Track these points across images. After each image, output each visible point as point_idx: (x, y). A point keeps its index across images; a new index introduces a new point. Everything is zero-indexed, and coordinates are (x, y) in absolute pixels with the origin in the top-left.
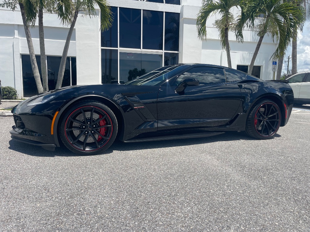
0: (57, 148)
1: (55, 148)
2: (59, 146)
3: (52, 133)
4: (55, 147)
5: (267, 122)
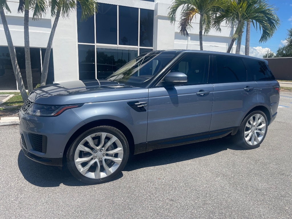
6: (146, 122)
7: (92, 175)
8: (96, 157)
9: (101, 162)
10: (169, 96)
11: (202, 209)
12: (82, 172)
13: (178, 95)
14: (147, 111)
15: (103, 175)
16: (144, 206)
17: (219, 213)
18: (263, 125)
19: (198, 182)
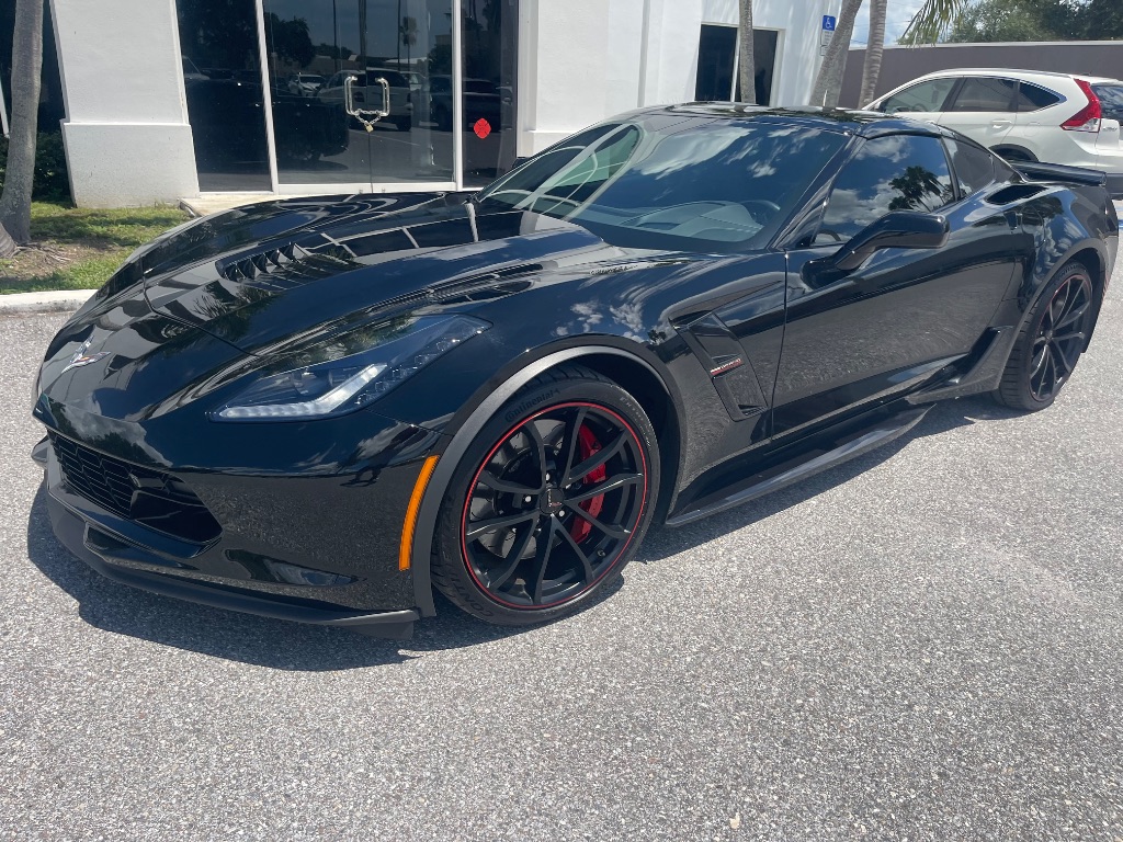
0: (421, 623)
1: (412, 625)
2: (430, 610)
3: (404, 563)
4: (416, 622)
5: (1052, 345)
11: (970, 695)
16: (705, 709)
17: (1052, 708)
19: (886, 564)
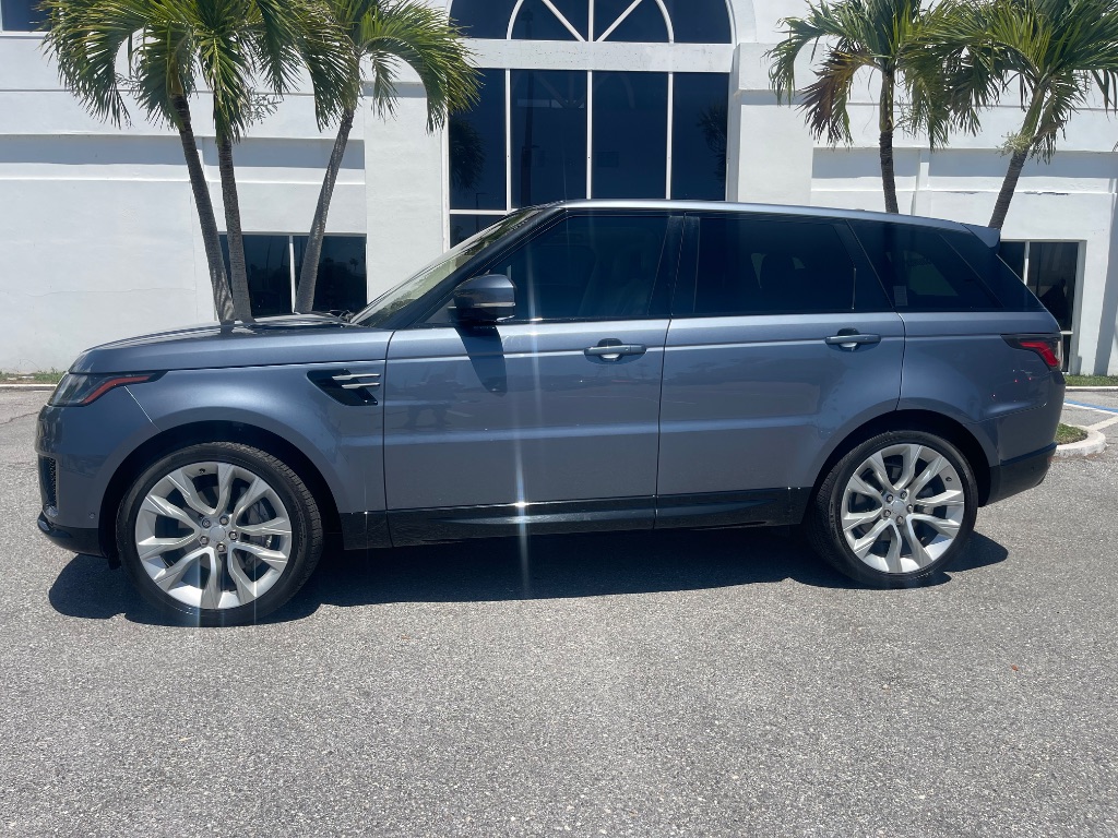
6: (379, 441)
7: (190, 595)
8: (208, 539)
9: (223, 557)
10: (467, 358)
12: (160, 579)
13: (506, 356)
14: (380, 404)
15: (227, 600)
18: (952, 494)
